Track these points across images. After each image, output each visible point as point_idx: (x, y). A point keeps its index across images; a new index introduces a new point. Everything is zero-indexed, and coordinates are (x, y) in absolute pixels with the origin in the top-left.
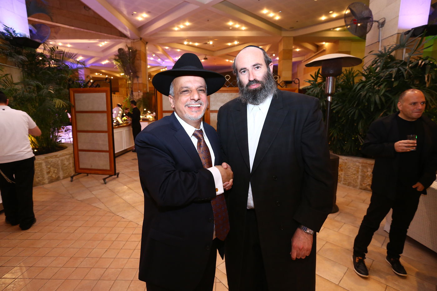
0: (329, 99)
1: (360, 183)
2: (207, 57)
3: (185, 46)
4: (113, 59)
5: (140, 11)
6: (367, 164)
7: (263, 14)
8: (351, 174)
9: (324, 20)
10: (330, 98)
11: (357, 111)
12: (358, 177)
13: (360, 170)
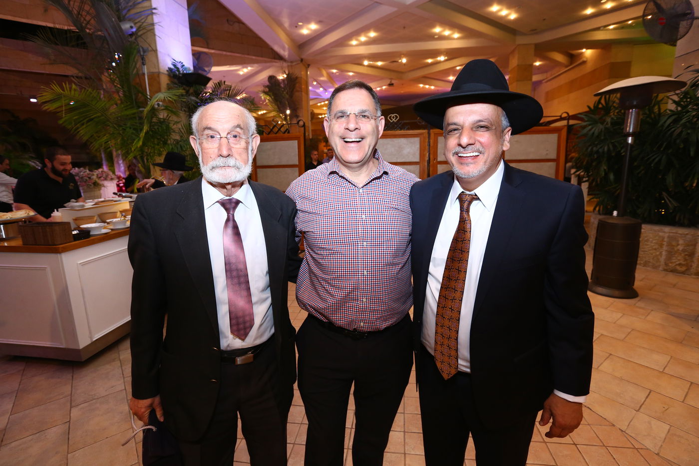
0: (630, 140)
1: (665, 263)
2: (393, 82)
3: (366, 68)
4: (261, 91)
5: (307, 21)
6: (678, 235)
7: (492, 13)
8: (650, 248)
9: (590, 14)
10: (632, 139)
11: (664, 157)
12: (661, 253)
13: (665, 243)
